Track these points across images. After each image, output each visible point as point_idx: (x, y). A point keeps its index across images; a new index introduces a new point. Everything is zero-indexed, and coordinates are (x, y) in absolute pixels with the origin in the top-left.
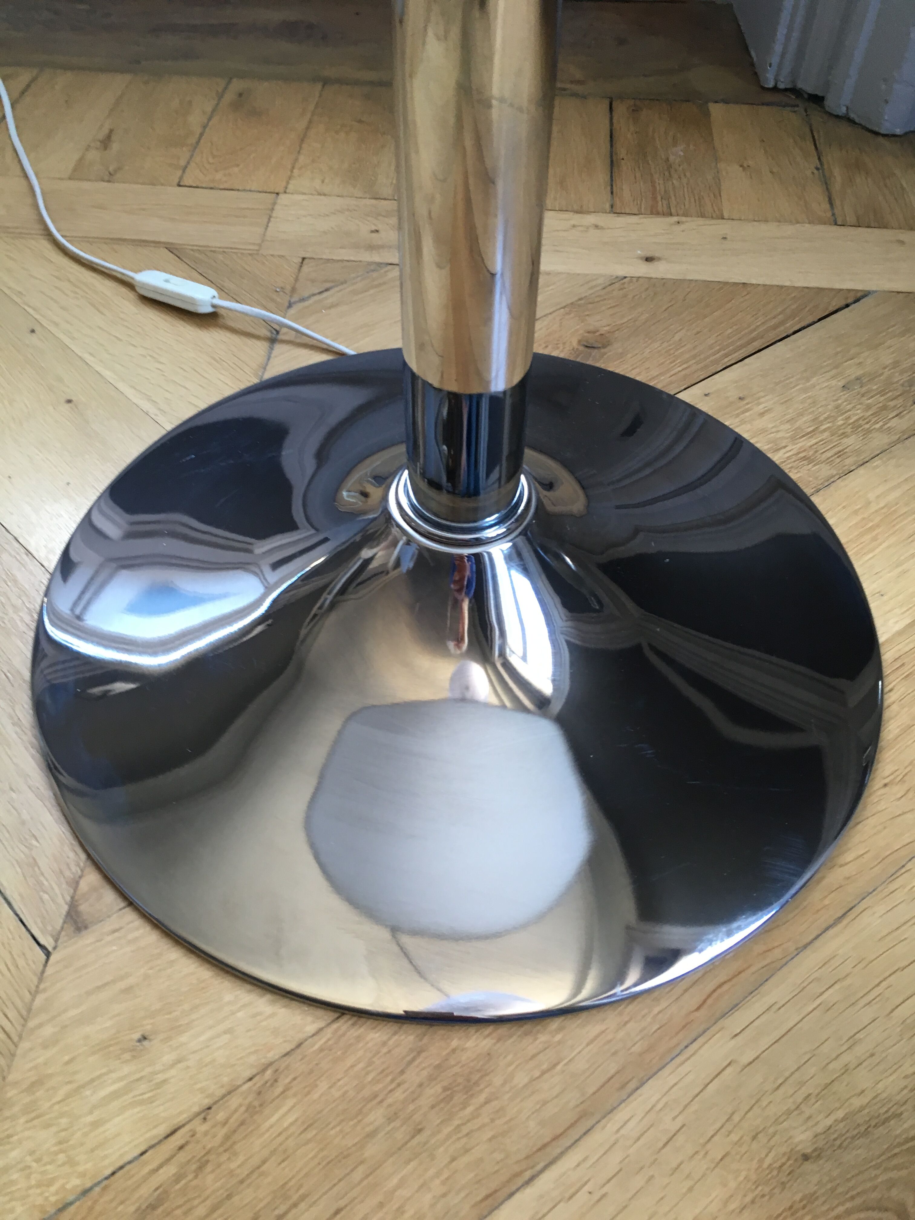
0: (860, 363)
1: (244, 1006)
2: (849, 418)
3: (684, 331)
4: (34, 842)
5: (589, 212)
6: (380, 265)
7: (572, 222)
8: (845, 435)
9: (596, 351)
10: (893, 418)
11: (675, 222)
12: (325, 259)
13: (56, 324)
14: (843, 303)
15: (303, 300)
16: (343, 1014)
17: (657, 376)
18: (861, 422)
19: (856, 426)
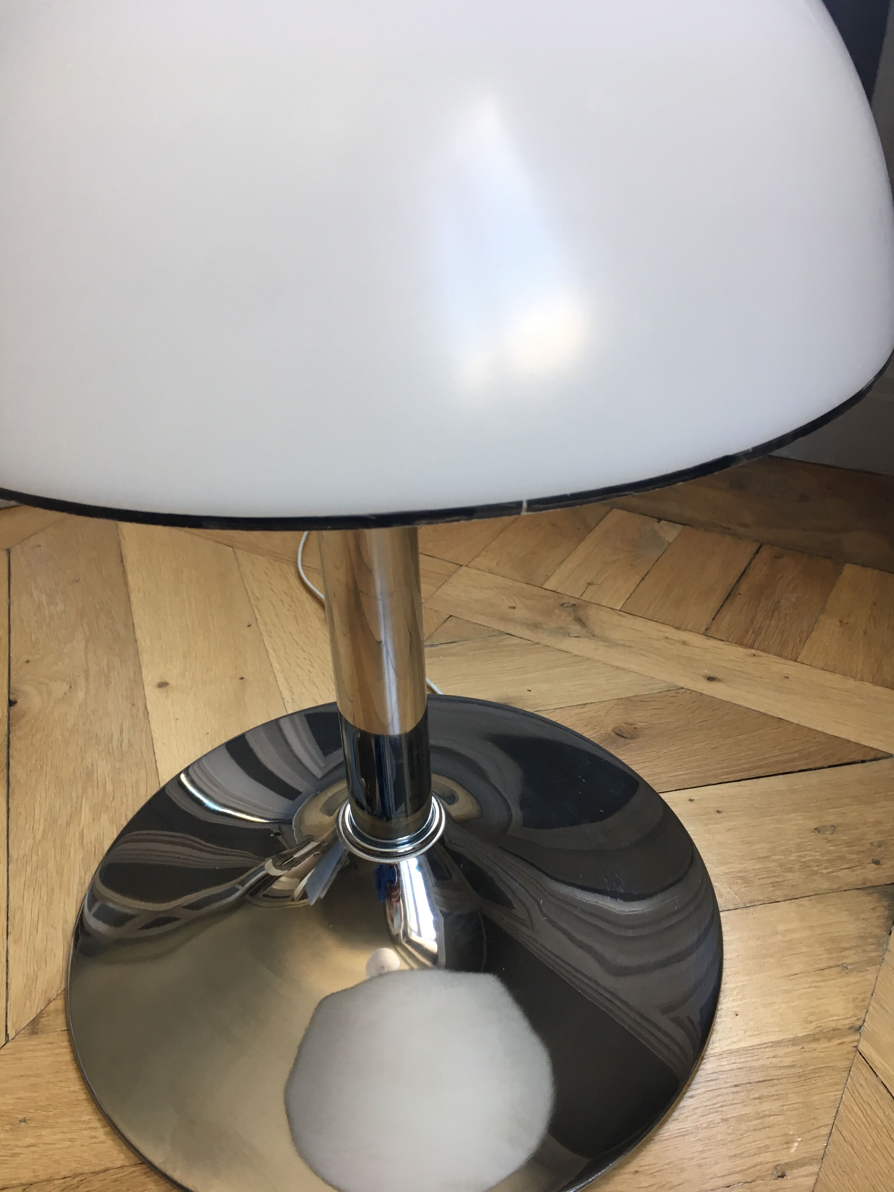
0: (844, 813)
1: (91, 1128)
2: (805, 856)
3: (704, 743)
4: (43, 965)
5: (686, 630)
6: (502, 633)
7: (666, 635)
8: (790, 870)
9: (623, 739)
10: (845, 869)
11: (752, 654)
12: (465, 620)
13: (266, 624)
14: (860, 758)
15: (432, 646)
16: (143, 1163)
17: (659, 773)
18: (812, 863)
19: (805, 866)
